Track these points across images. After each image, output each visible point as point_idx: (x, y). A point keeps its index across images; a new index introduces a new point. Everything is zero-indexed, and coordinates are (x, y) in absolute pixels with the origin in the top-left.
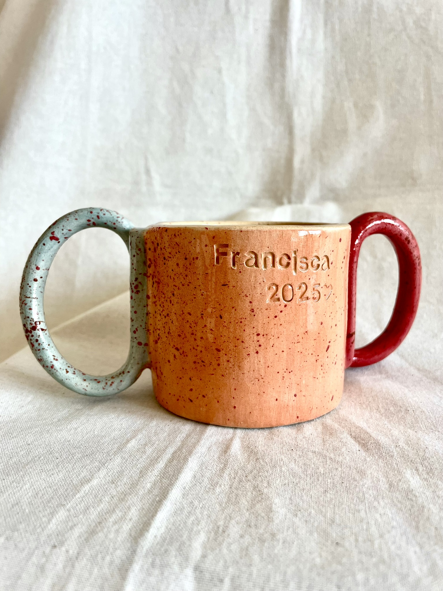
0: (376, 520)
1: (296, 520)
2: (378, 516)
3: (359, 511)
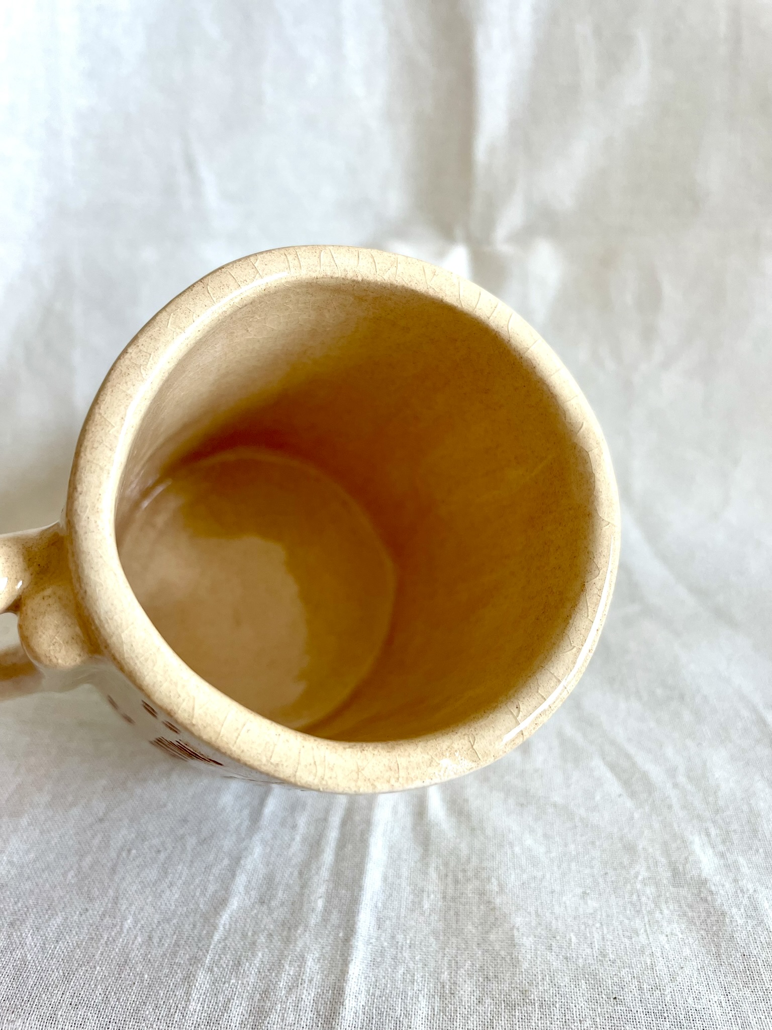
0: (662, 948)
1: (552, 958)
3: (636, 932)
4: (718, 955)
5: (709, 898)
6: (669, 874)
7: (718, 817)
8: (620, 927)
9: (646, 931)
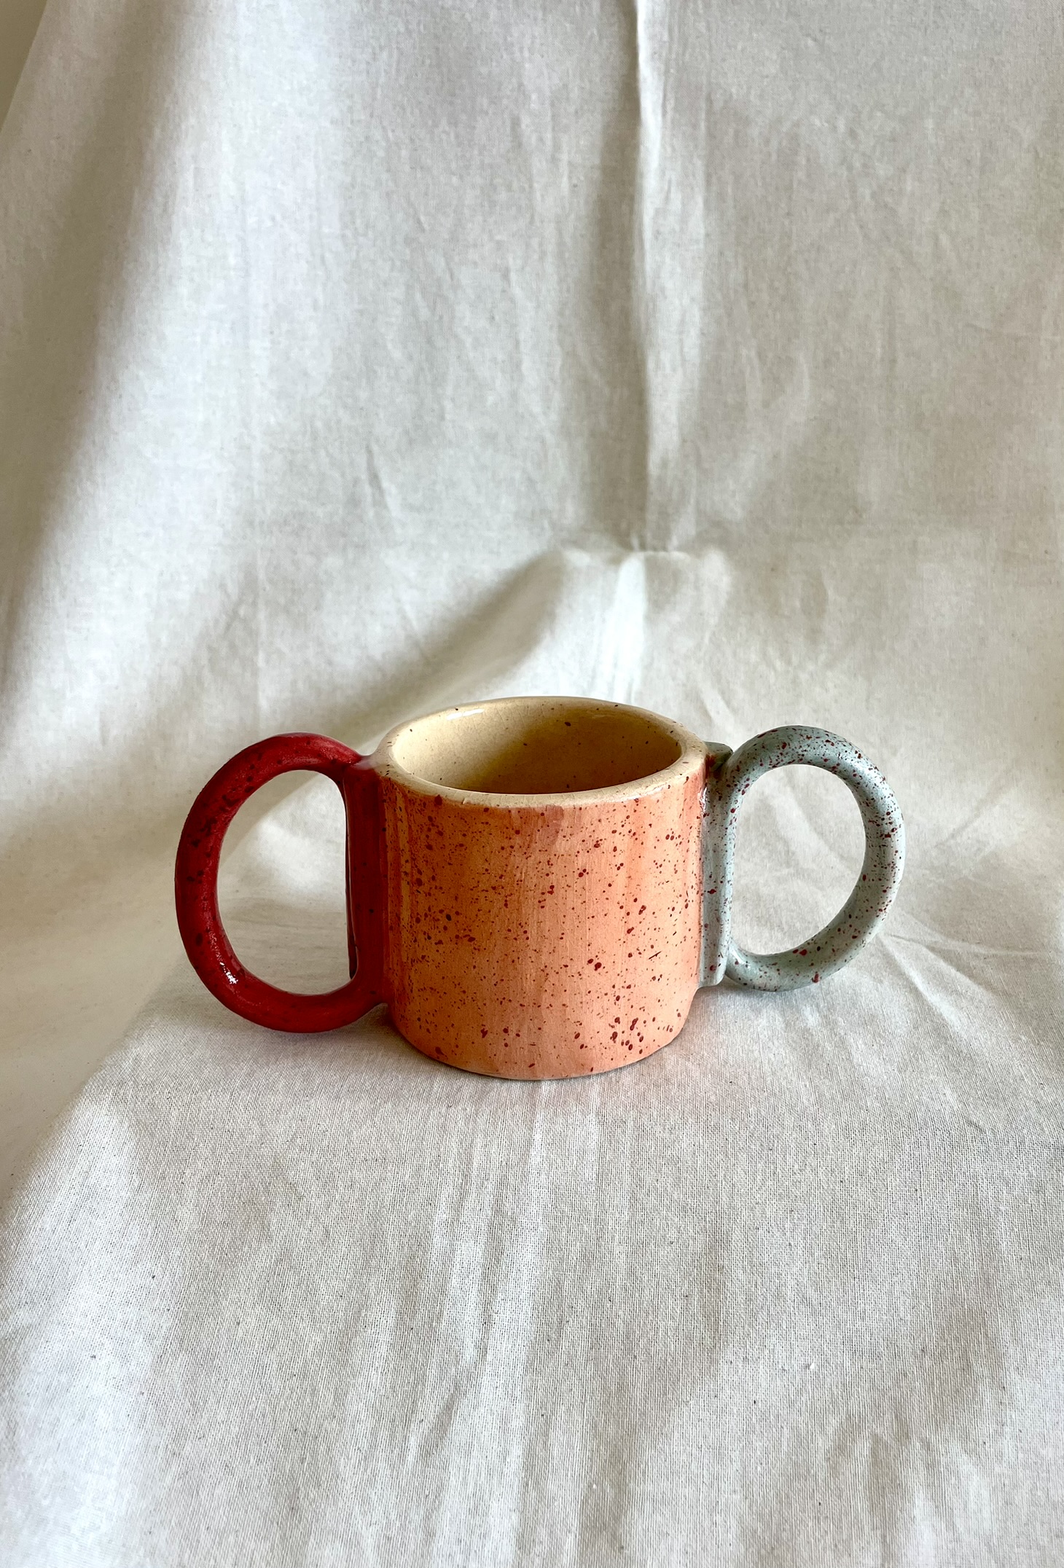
0: (769, 1059)
1: (689, 1064)
2: (771, 1056)
3: (753, 1052)
4: (810, 1065)
5: (810, 1038)
6: (783, 1026)
7: (828, 996)
8: (740, 1049)
9: (759, 1051)
